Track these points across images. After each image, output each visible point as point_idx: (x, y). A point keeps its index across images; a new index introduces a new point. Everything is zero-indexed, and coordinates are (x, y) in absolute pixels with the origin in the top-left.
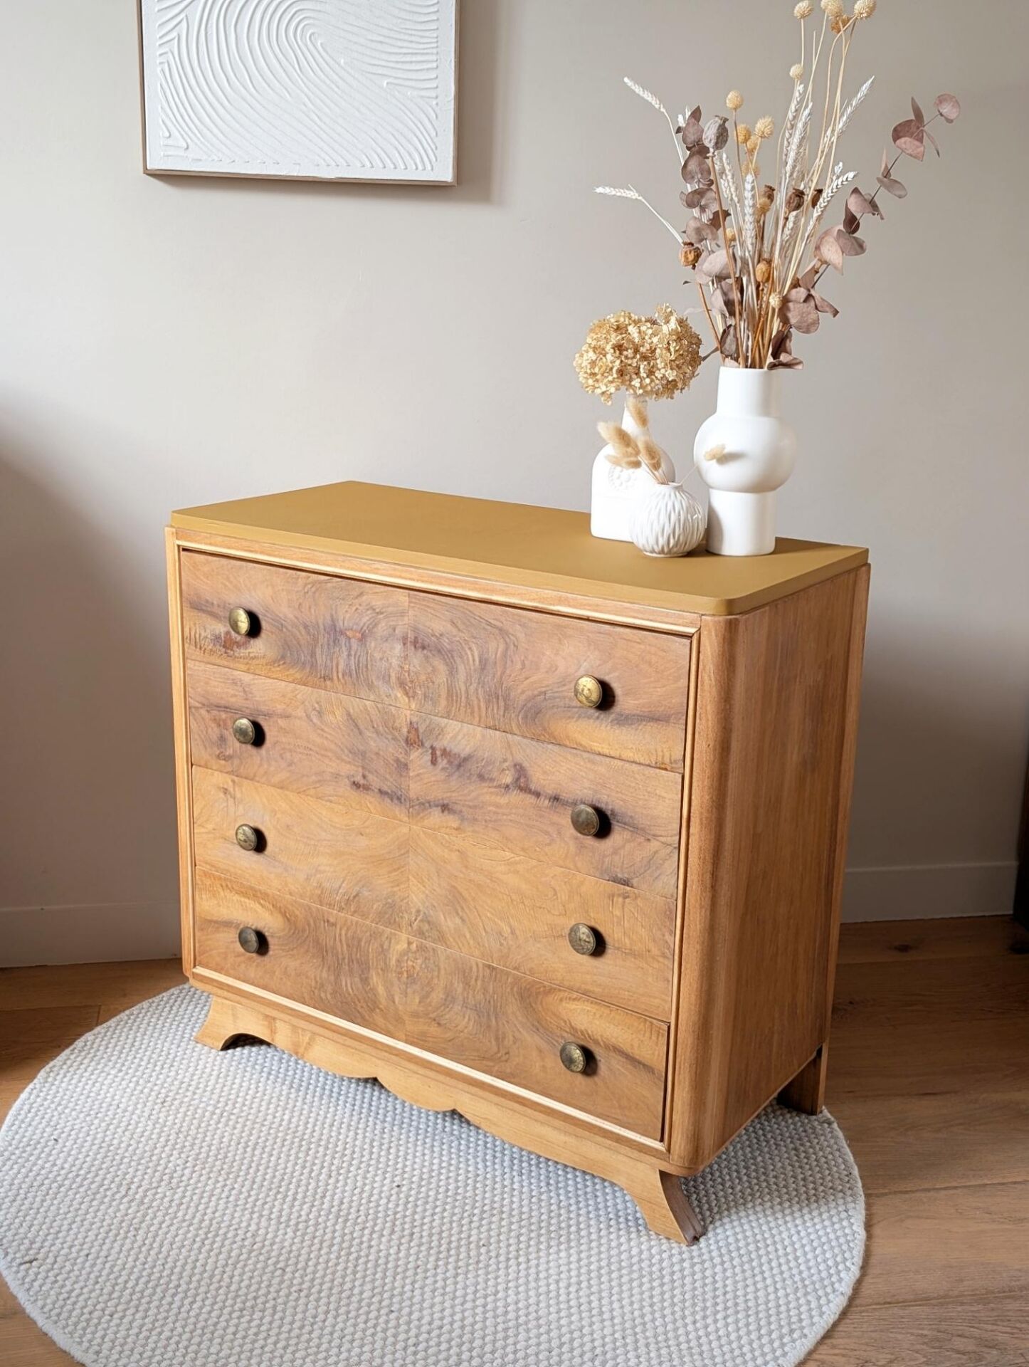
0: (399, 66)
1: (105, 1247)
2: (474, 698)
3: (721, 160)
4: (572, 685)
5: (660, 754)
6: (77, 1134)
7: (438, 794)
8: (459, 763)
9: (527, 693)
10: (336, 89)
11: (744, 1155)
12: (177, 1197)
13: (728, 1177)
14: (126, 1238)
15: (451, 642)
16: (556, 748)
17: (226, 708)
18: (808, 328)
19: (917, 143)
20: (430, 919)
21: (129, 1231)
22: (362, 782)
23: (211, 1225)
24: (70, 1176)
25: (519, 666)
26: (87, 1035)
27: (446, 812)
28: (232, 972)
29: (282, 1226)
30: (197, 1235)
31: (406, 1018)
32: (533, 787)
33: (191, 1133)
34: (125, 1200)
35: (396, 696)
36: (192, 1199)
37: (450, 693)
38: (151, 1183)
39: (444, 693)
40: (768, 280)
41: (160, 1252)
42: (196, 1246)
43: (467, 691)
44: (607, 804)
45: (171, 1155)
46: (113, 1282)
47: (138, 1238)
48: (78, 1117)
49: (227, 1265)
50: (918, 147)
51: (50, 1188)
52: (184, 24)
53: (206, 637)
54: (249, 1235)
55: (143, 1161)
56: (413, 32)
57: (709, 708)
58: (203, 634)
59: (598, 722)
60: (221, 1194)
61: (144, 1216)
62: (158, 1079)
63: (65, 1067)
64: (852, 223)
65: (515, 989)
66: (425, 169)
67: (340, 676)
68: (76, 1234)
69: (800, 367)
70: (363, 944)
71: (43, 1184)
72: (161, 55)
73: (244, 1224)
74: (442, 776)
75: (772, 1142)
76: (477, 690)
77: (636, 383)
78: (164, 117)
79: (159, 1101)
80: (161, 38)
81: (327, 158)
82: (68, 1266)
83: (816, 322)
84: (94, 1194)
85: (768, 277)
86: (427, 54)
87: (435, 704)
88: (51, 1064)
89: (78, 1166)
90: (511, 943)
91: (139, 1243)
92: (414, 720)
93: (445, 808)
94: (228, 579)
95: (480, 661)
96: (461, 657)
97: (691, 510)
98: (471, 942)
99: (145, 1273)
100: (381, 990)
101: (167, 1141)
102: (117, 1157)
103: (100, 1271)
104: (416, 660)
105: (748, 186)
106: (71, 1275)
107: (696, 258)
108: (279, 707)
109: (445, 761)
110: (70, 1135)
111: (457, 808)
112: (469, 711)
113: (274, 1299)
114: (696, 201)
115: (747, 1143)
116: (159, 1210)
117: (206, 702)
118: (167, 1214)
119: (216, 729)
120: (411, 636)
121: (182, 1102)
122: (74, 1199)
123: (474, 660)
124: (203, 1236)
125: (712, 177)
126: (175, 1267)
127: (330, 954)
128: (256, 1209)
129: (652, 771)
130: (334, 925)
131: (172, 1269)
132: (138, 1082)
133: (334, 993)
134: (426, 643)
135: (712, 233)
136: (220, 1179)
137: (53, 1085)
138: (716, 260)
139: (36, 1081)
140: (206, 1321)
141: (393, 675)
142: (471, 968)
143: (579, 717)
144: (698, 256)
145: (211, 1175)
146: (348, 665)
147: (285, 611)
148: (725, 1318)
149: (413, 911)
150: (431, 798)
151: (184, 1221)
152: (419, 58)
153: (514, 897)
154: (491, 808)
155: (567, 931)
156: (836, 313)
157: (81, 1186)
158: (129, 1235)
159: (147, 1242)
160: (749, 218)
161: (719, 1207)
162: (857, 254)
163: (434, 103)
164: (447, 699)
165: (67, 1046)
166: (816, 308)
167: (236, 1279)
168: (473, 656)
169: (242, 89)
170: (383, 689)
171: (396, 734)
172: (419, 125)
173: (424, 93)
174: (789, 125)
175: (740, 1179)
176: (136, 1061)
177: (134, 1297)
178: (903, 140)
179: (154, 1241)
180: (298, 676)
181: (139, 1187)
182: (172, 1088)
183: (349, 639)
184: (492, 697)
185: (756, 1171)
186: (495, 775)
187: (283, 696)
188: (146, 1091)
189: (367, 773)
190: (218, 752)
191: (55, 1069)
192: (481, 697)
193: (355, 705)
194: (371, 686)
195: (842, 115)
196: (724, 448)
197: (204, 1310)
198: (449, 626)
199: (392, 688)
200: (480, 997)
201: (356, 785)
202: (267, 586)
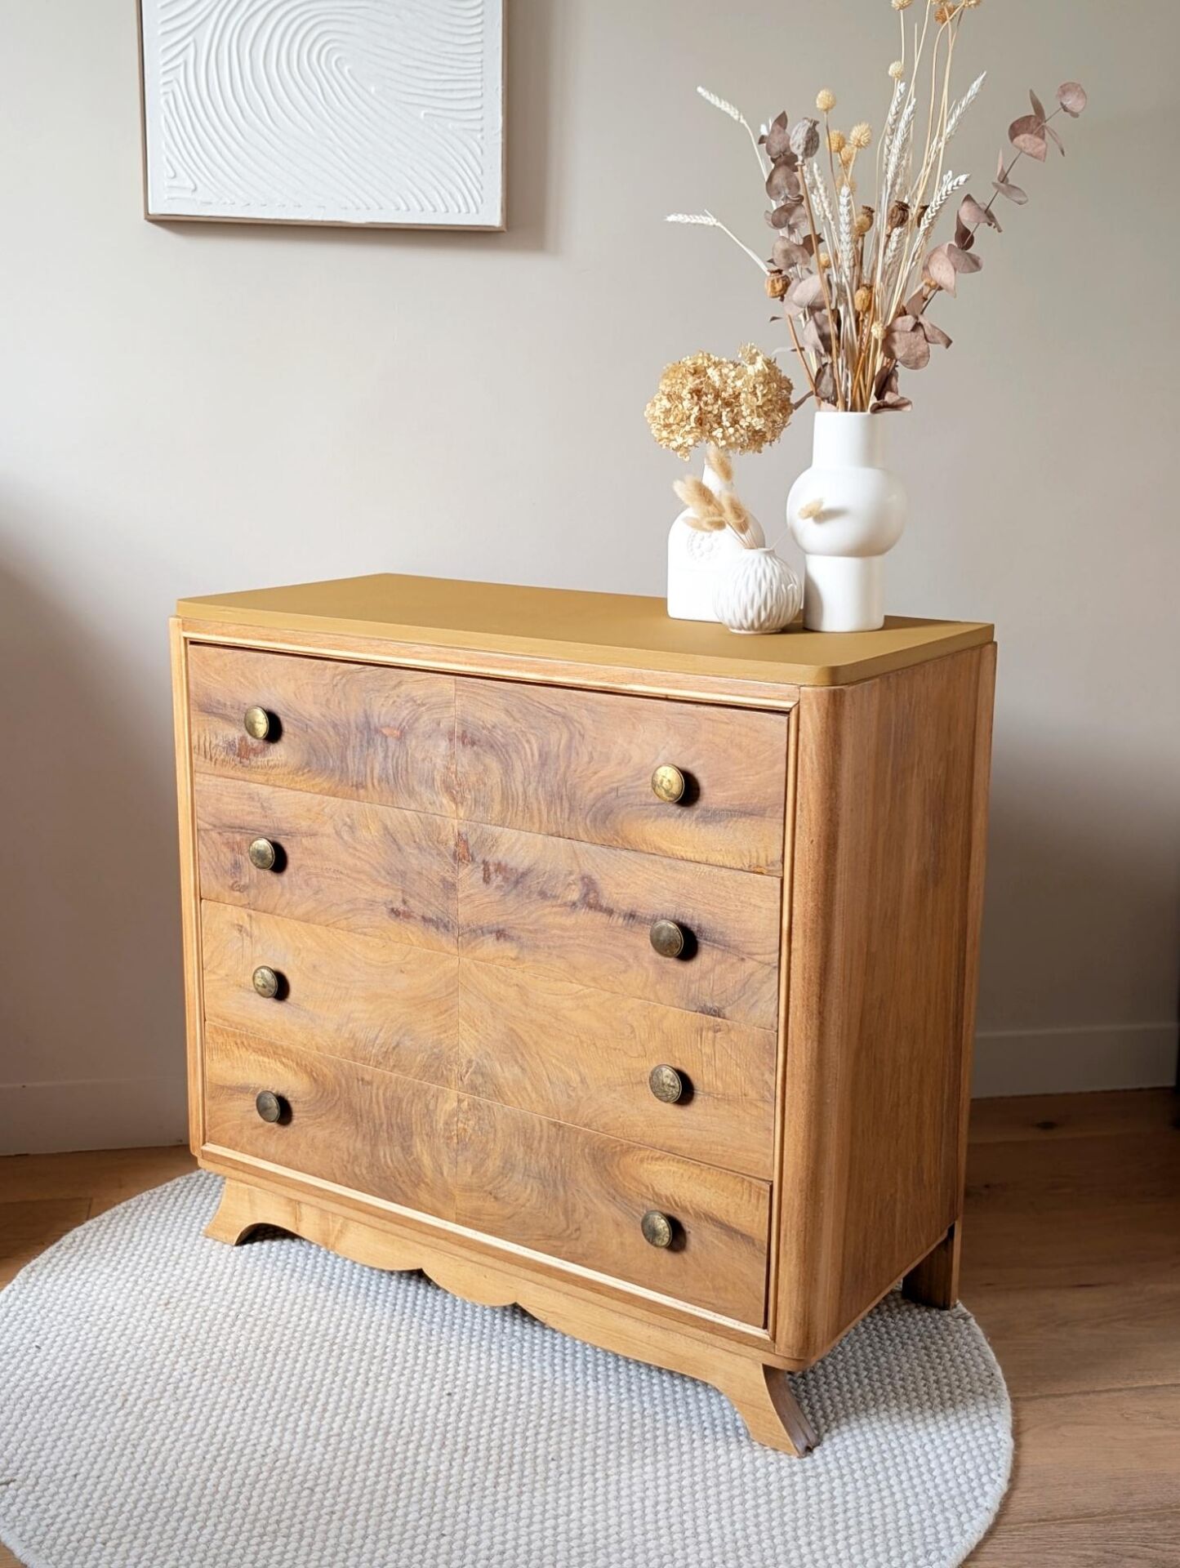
0: (439, 94)
1: (97, 1467)
2: (533, 800)
3: (812, 171)
4: (649, 779)
5: (754, 854)
6: (64, 1340)
7: (491, 918)
8: (517, 879)
9: (595, 791)
10: (366, 121)
11: (865, 1355)
12: (182, 1409)
13: (845, 1380)
14: (122, 1455)
15: (505, 735)
16: (631, 855)
17: (241, 829)
18: (916, 363)
19: (1038, 140)
20: (484, 1070)
21: (125, 1449)
22: (402, 908)
23: (225, 1440)
24: (55, 1386)
25: (586, 759)
26: (76, 1229)
27: (502, 940)
28: (248, 1147)
29: (310, 1440)
30: (207, 1452)
31: (456, 1192)
32: (604, 903)
33: (200, 1337)
34: (121, 1413)
35: (441, 803)
36: (201, 1411)
37: (505, 796)
38: (152, 1394)
39: (498, 796)
40: (869, 308)
41: (163, 1471)
42: (206, 1464)
43: (525, 792)
44: (692, 918)
45: (177, 1362)
46: (107, 1505)
47: (136, 1455)
48: (65, 1321)
49: (244, 1484)
50: (1039, 145)
51: (31, 1401)
52: (191, 50)
53: (217, 745)
54: (270, 1450)
55: (142, 1370)
56: (455, 56)
57: (811, 796)
58: (214, 742)
59: (680, 821)
60: (236, 1405)
61: (144, 1431)
62: (160, 1278)
63: (49, 1266)
64: (965, 238)
65: (587, 1150)
66: (469, 212)
67: (376, 783)
68: (62, 1452)
69: (908, 409)
70: (404, 1105)
71: (22, 1396)
72: (165, 84)
73: (264, 1439)
74: (497, 896)
75: (897, 1340)
76: (536, 790)
77: (718, 433)
78: (168, 153)
79: (161, 1302)
80: (166, 64)
81: (357, 201)
82: (52, 1488)
83: (926, 355)
84: (84, 1407)
85: (869, 306)
86: (470, 80)
87: (487, 810)
88: (33, 1262)
89: (64, 1377)
90: (581, 1093)
91: (138, 1461)
92: (463, 830)
93: (501, 934)
94: (243, 675)
95: (540, 755)
96: (518, 751)
97: (784, 579)
98: (534, 1096)
99: (144, 1495)
100: (426, 1160)
101: (172, 1346)
102: (111, 1365)
103: (91, 1493)
104: (465, 757)
105: (844, 201)
106: (56, 1497)
107: (784, 288)
108: (303, 823)
109: (500, 878)
110: (55, 1341)
111: (515, 933)
112: (528, 816)
113: (301, 1523)
114: (783, 219)
115: (868, 1342)
116: (161, 1424)
117: (217, 823)
118: (171, 1428)
119: (229, 855)
120: (458, 730)
121: (189, 1304)
122: (60, 1413)
123: (532, 755)
124: (215, 1453)
125: (801, 193)
126: (182, 1487)
127: (365, 1121)
128: (278, 1422)
129: (745, 876)
130: (370, 1083)
131: (178, 1490)
132: (136, 1282)
133: (371, 1165)
134: (476, 738)
135: (803, 256)
136: (236, 1388)
137: (35, 1285)
138: (808, 287)
139: (14, 1282)
140: (219, 1548)
141: (438, 778)
142: (534, 1127)
143: (659, 815)
144: (786, 285)
145: (225, 1384)
146: (385, 769)
147: (311, 709)
148: (846, 1538)
149: (464, 1061)
150: (484, 922)
151: (192, 1436)
152: (461, 85)
153: (584, 1038)
154: (555, 931)
155: (647, 1076)
156: (949, 343)
157: (69, 1397)
158: (126, 1452)
159: (147, 1460)
160: (845, 238)
161: (836, 1414)
162: (972, 271)
163: (479, 136)
164: (502, 802)
165: (52, 1243)
166: (926, 338)
167: (255, 1500)
168: (532, 749)
169: (258, 122)
170: (426, 794)
171: (442, 848)
172: (462, 161)
173: (466, 125)
174: (889, 130)
175: (860, 1382)
176: (135, 1258)
177: (132, 1522)
178: (1022, 137)
179: (156, 1459)
180: (326, 785)
181: (138, 1398)
182: (178, 1288)
183: (386, 737)
184: (555, 798)
185: (879, 1373)
186: (559, 890)
187: (309, 810)
188: (146, 1291)
189: (407, 898)
190: (232, 882)
191: (38, 1268)
192: (541, 799)
193: (392, 816)
194: (411, 793)
195: (950, 117)
196: (821, 503)
197: (216, 1536)
198: (503, 715)
199: (437, 794)
200: (544, 1162)
201: (395, 913)
202: (289, 680)
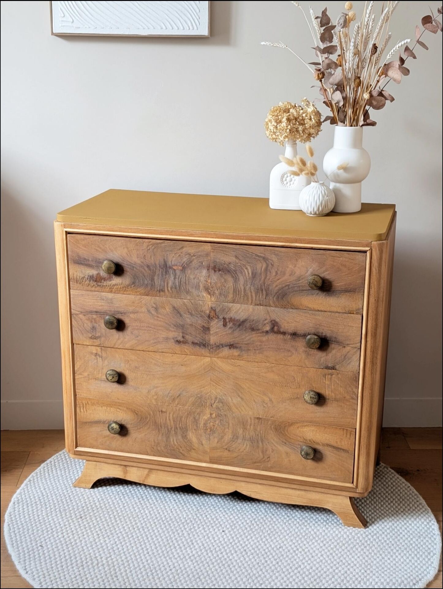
2: (248, 292)
4: (304, 280)
5: (351, 306)
7: (227, 340)
8: (239, 324)
9: (278, 286)
16: (294, 311)
17: (96, 312)
18: (379, 107)
20: (223, 401)
22: (182, 339)
25: (274, 274)
27: (232, 349)
32: (281, 330)
35: (203, 295)
37: (235, 291)
39: (231, 291)
43: (244, 289)
44: (322, 333)
53: (84, 277)
57: (375, 283)
58: (82, 276)
59: (318, 296)
64: (402, 61)
65: (272, 427)
67: (169, 289)
69: (376, 125)
70: (183, 419)
74: (229, 331)
76: (250, 288)
87: (226, 297)
90: (269, 405)
92: (214, 306)
93: (231, 346)
94: (98, 246)
95: (252, 274)
96: (242, 273)
100: (194, 440)
104: (215, 277)
108: (130, 308)
109: (231, 324)
111: (237, 346)
112: (246, 298)
117: (83, 311)
119: (89, 324)
120: (212, 265)
123: (248, 274)
127: (163, 427)
129: (346, 315)
130: (165, 412)
133: (166, 446)
134: (221, 268)
141: (201, 285)
142: (247, 421)
143: (308, 294)
146: (174, 283)
147: (135, 260)
149: (213, 398)
150: (223, 342)
154: (258, 343)
164: (233, 294)
168: (248, 272)
170: (194, 292)
171: (202, 314)
180: (143, 291)
183: (175, 270)
184: (259, 290)
186: (260, 327)
187: (134, 303)
189: (185, 335)
190: (91, 335)
192: (252, 291)
193: (178, 302)
194: (188, 292)
198: (234, 259)
199: (201, 292)
200: (252, 433)
201: (178, 342)
202: (124, 248)
